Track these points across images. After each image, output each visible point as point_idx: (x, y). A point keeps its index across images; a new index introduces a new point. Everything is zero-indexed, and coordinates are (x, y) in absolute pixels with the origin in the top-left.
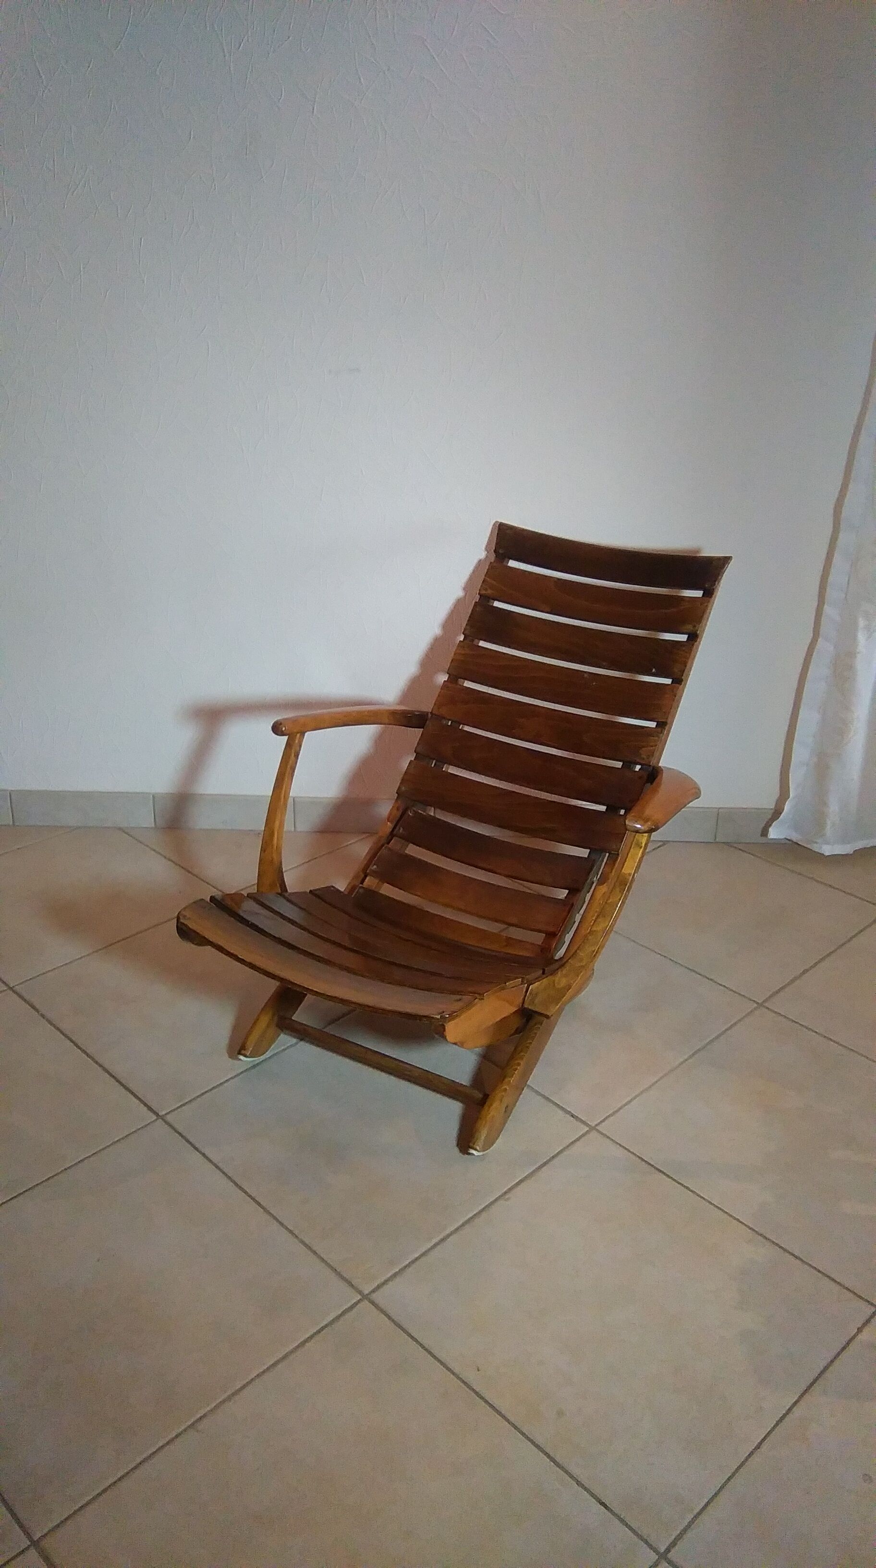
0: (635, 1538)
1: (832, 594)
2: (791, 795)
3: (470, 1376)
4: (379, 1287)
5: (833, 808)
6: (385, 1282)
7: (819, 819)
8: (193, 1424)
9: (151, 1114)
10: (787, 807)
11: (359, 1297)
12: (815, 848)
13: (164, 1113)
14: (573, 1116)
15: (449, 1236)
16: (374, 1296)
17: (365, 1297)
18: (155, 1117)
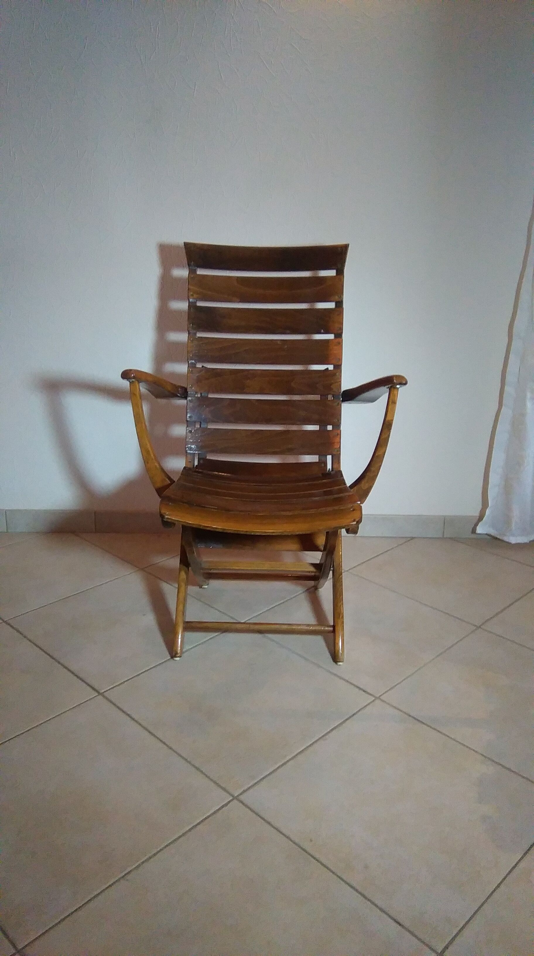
0: (421, 944)
1: (509, 378)
2: (489, 505)
3: (307, 845)
4: (244, 791)
5: (516, 513)
6: (249, 788)
7: (507, 520)
8: (123, 877)
9: (93, 692)
10: (488, 512)
11: (231, 798)
12: (506, 539)
13: (103, 691)
14: (364, 691)
15: (288, 761)
16: (242, 797)
17: (235, 798)
18: (97, 694)
